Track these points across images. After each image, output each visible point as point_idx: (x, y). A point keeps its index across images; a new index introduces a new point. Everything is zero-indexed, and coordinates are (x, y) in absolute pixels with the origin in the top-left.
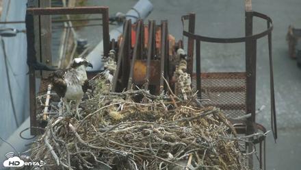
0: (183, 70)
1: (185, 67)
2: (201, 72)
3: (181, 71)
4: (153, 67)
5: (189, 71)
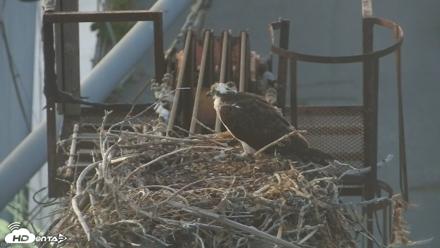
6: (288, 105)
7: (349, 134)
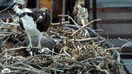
0: (81, 5)
1: (83, 3)
2: (97, 7)
3: (79, 6)
4: (56, 3)
5: (86, 6)
6: (91, 6)
7: (127, 23)
